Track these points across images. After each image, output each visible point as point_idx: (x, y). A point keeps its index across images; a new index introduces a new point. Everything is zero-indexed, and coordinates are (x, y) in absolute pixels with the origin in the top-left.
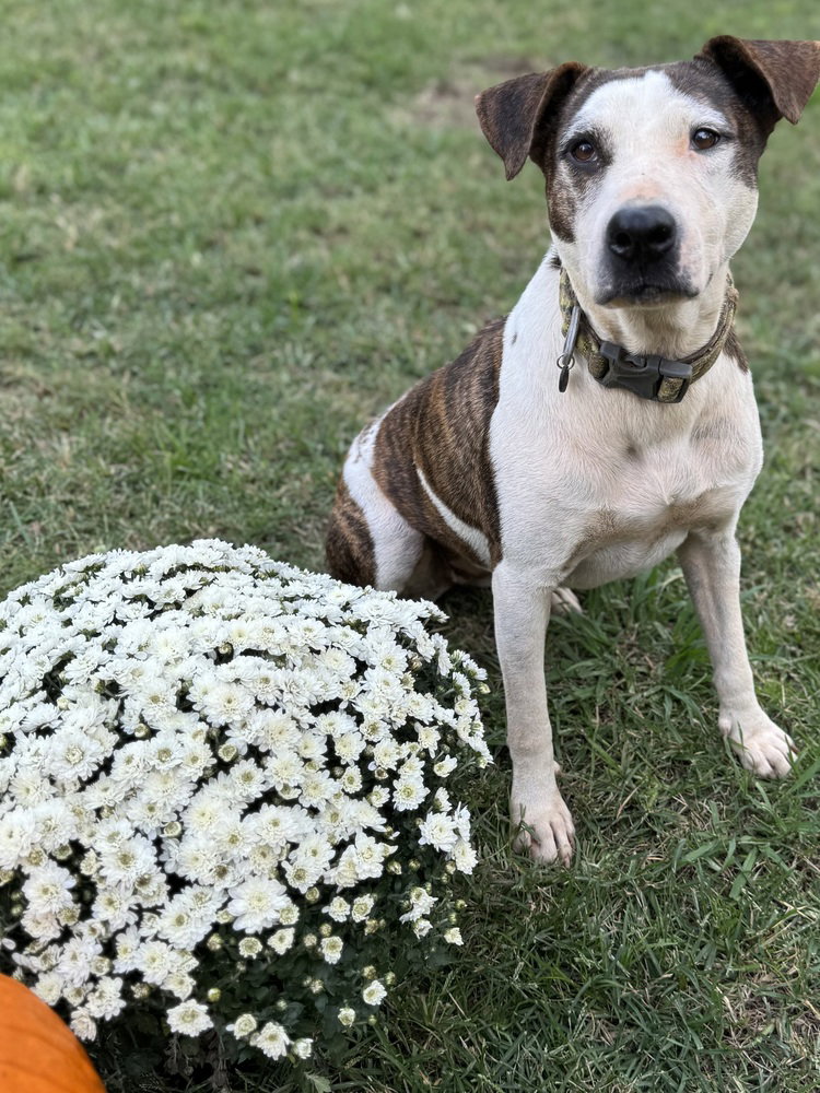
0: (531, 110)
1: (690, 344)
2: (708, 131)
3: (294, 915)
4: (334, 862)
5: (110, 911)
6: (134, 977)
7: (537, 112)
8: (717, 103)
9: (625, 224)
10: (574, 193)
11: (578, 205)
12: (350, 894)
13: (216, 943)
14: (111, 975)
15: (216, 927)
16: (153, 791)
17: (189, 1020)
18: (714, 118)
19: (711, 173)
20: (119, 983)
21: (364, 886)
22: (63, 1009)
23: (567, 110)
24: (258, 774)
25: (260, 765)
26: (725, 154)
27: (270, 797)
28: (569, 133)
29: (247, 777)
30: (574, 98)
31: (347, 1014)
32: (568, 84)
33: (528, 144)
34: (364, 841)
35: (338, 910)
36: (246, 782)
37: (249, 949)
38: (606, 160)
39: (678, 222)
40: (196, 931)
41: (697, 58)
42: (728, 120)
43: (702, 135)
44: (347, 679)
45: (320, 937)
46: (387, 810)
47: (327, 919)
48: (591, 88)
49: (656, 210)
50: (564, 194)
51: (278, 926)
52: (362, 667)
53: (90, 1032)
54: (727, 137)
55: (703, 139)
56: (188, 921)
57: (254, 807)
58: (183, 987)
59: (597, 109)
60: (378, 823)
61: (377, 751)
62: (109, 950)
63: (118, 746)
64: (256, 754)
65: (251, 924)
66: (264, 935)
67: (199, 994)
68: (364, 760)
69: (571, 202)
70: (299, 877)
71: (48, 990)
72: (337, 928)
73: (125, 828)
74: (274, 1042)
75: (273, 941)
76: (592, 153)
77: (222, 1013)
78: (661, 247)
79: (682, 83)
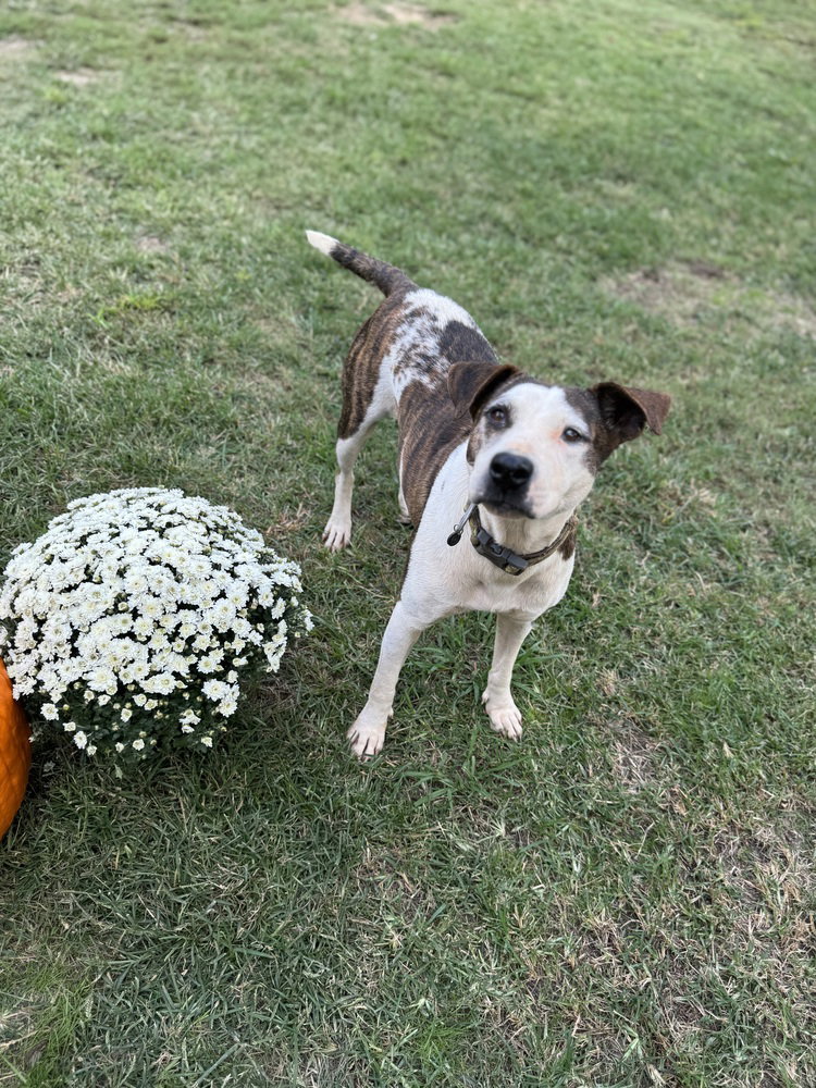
0: (478, 384)
1: (530, 547)
2: (574, 431)
3: (114, 691)
4: (146, 678)
5: (45, 651)
6: (40, 683)
7: (480, 388)
8: (587, 418)
9: (502, 461)
10: (483, 437)
11: (484, 445)
12: (150, 696)
13: (77, 686)
14: (34, 677)
15: (80, 680)
16: (84, 608)
17: (49, 712)
18: (581, 426)
19: (569, 456)
20: (35, 682)
21: (158, 696)
22: (13, 681)
23: (499, 391)
24: (131, 623)
25: (134, 619)
26: (581, 449)
27: (131, 635)
28: (493, 403)
29: (125, 622)
30: (505, 386)
31: (120, 747)
32: (505, 376)
33: (469, 405)
34: (167, 675)
35: (140, 700)
36: (121, 623)
37: (88, 696)
38: (509, 424)
39: (535, 470)
40: (69, 677)
41: (589, 390)
42: (590, 430)
43: (569, 432)
44: (209, 598)
45: (123, 706)
46: (193, 668)
47: (132, 701)
48: (517, 383)
49: (526, 461)
50: (477, 436)
51: (105, 693)
52: (223, 595)
53: (17, 697)
54: (586, 439)
55: (571, 436)
56: (70, 671)
57: (121, 636)
58: (56, 697)
59: (516, 396)
60: (184, 671)
61: (199, 638)
62: (39, 667)
63: (84, 581)
64: (135, 614)
65: (94, 686)
66: (97, 694)
67: (59, 704)
68: (191, 639)
69: (480, 442)
70: (124, 676)
71: (12, 671)
72: (134, 707)
73: (64, 618)
74: (81, 740)
75: (101, 698)
76: (502, 419)
77: (64, 717)
78: (519, 481)
79: (573, 399)
